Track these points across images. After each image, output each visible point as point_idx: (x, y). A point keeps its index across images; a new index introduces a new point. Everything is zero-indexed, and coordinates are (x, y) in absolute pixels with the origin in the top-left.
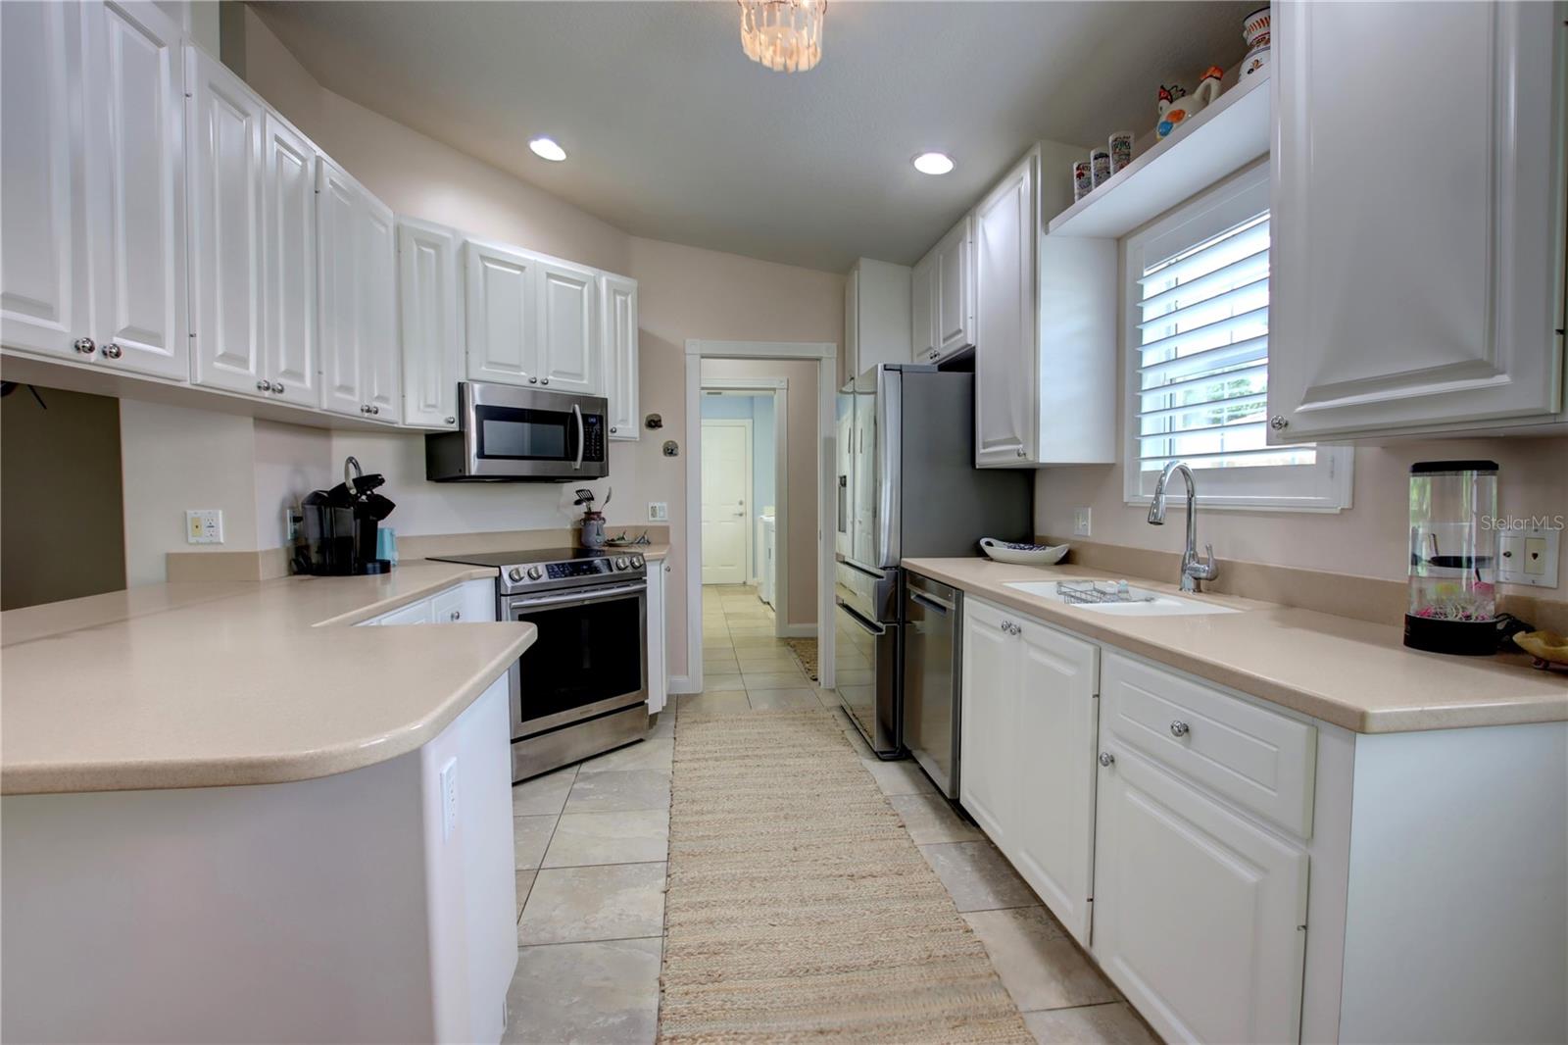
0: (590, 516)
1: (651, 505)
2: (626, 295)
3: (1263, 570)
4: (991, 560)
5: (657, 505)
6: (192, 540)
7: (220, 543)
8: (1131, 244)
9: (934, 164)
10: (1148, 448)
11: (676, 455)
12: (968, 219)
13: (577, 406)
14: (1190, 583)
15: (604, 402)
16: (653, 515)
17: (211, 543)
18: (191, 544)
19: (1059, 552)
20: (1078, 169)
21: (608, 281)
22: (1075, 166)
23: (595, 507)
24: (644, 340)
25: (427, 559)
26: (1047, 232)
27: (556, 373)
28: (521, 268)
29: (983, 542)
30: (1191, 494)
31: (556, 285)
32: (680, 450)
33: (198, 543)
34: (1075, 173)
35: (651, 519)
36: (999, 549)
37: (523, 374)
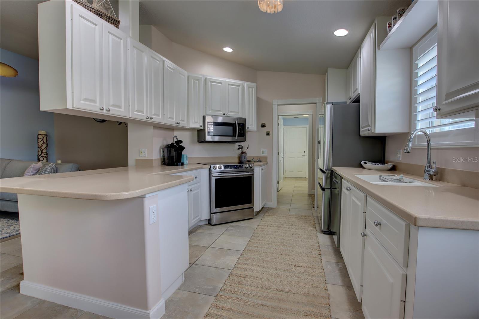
0: (243, 153)
1: (262, 150)
2: (253, 88)
3: (455, 171)
4: (365, 168)
5: (264, 150)
6: (140, 156)
7: (146, 157)
8: (414, 48)
9: (341, 33)
10: (419, 126)
11: (270, 135)
12: (359, 50)
13: (236, 121)
14: (427, 176)
15: (245, 120)
16: (263, 153)
17: (144, 157)
18: (141, 157)
19: (389, 166)
20: (388, 25)
21: (247, 85)
22: (388, 23)
23: (244, 150)
24: (258, 100)
25: (197, 163)
26: (379, 50)
27: (231, 112)
28: (221, 83)
29: (362, 163)
30: (429, 142)
31: (231, 87)
32: (271, 134)
33: (142, 157)
34: (388, 26)
35: (262, 154)
36: (370, 165)
37: (221, 112)
